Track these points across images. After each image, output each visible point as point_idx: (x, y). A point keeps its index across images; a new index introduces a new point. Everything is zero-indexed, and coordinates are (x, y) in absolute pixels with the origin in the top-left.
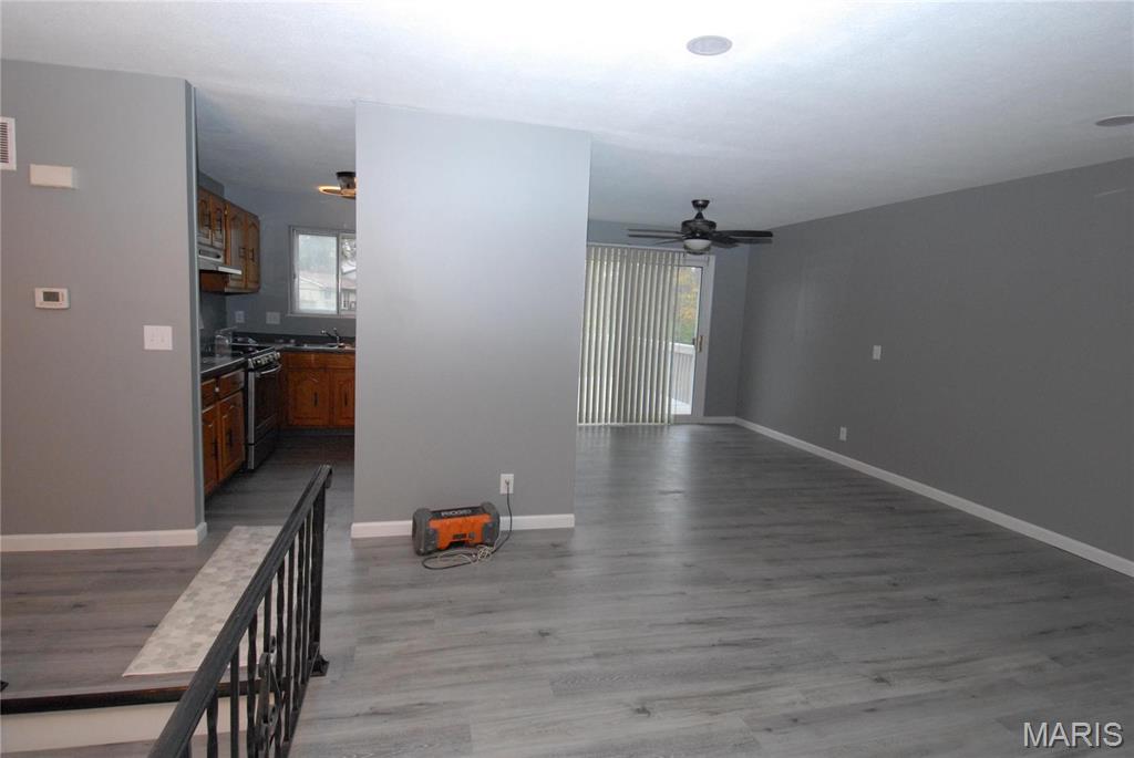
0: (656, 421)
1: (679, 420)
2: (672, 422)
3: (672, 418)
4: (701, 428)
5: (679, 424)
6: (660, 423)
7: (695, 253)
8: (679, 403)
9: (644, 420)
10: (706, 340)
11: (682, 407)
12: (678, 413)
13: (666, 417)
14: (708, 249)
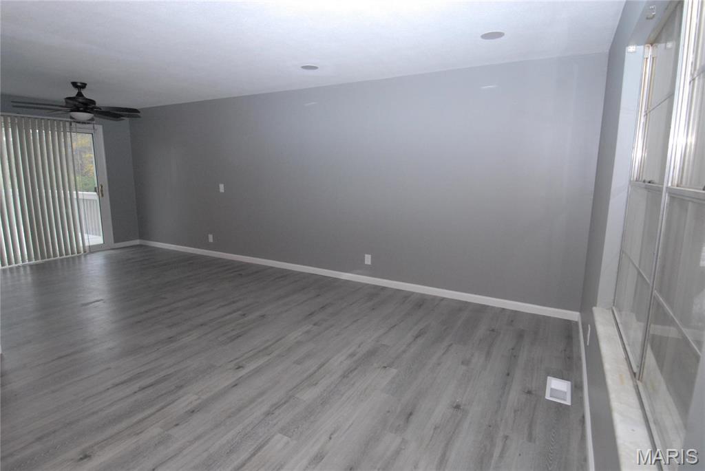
0: (73, 253)
1: (93, 250)
2: (88, 251)
3: (87, 249)
4: (112, 251)
5: (93, 253)
6: (76, 254)
7: (84, 123)
8: (91, 236)
9: (61, 254)
10: (106, 188)
11: (95, 239)
12: (91, 244)
13: (82, 249)
14: (92, 119)
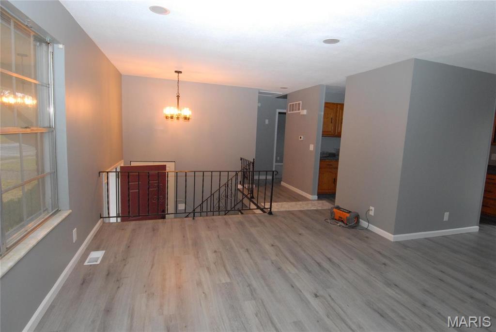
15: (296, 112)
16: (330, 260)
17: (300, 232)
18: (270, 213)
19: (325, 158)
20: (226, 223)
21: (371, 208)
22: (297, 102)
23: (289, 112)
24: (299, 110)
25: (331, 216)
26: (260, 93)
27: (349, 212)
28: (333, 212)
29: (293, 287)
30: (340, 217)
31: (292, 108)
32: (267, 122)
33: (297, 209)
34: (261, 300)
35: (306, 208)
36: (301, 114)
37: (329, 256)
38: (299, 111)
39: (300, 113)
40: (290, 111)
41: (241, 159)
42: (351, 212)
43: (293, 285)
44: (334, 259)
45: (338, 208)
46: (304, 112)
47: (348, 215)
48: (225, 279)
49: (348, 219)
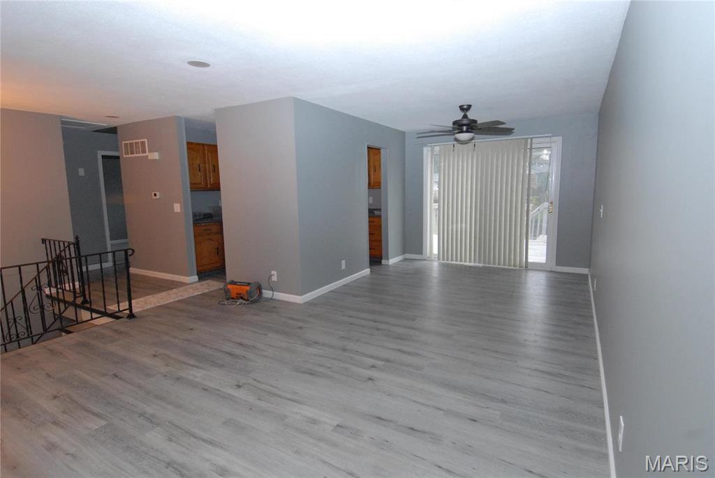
1: (537, 267)
12: (536, 261)
15: (139, 155)
16: (241, 344)
17: (191, 327)
18: (131, 316)
19: (200, 222)
20: (52, 352)
21: (273, 272)
22: (140, 141)
23: (125, 156)
24: (144, 151)
25: (226, 295)
26: (63, 123)
27: (249, 284)
28: (228, 289)
29: (206, 390)
30: (238, 294)
31: (131, 148)
32: (81, 172)
33: (172, 300)
34: (169, 422)
35: (186, 296)
36: (150, 158)
37: (239, 340)
38: (144, 154)
39: (147, 157)
40: (127, 153)
41: (44, 241)
42: (249, 283)
43: (206, 388)
44: (246, 342)
45: (233, 283)
46: (156, 156)
47: (248, 288)
48: (95, 424)
49: (249, 293)
